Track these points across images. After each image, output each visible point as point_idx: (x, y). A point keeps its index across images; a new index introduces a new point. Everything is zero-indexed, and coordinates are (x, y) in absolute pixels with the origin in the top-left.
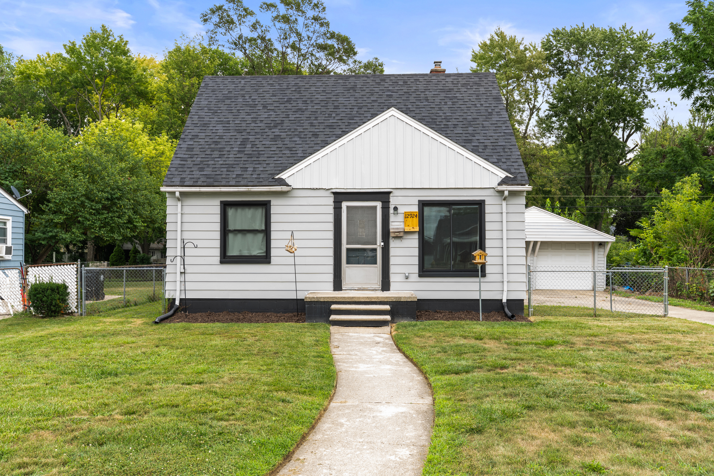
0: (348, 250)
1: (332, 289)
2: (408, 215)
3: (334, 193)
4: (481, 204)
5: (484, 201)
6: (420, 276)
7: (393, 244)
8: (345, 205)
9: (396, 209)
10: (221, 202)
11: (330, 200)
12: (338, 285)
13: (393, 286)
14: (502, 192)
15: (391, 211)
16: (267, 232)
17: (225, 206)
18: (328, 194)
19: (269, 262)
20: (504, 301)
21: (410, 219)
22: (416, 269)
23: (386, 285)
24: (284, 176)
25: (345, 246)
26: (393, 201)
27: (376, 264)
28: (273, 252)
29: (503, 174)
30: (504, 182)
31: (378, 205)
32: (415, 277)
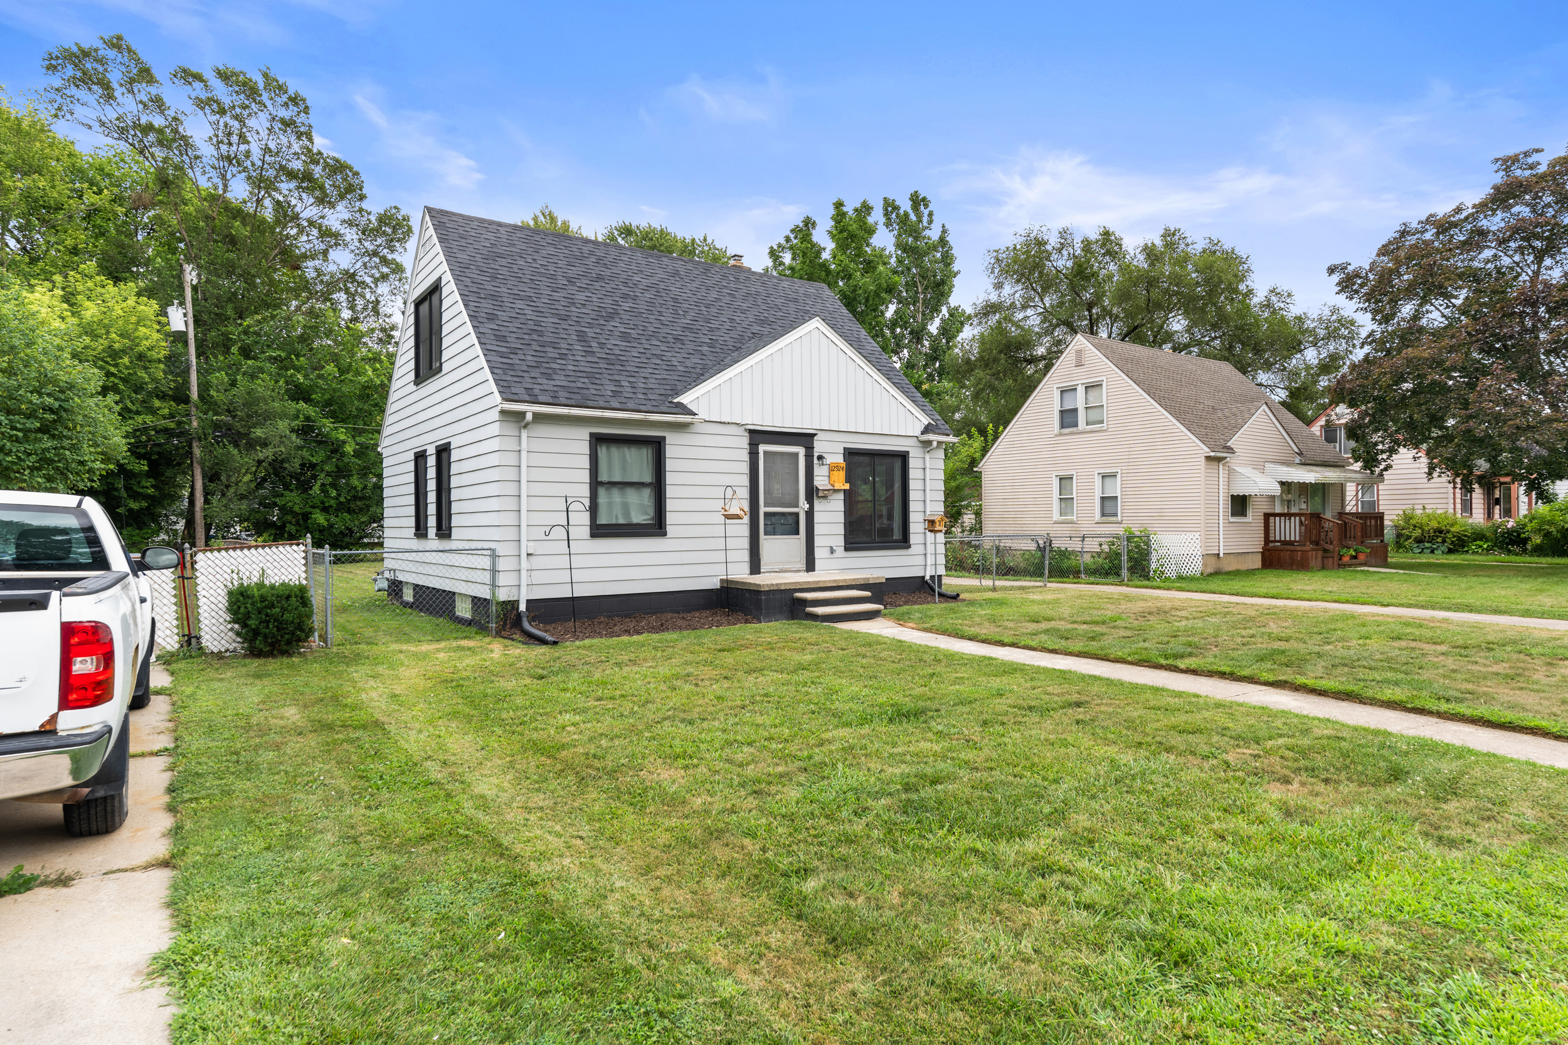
0: (766, 514)
1: (748, 571)
2: (833, 468)
3: (751, 432)
4: (904, 457)
5: (908, 452)
6: (846, 549)
7: (818, 505)
8: (762, 448)
9: (820, 458)
10: (591, 435)
11: (744, 442)
12: (755, 567)
13: (818, 564)
14: (928, 443)
15: (816, 461)
16: (658, 487)
17: (597, 440)
18: (740, 431)
19: (664, 534)
20: (927, 578)
21: (836, 473)
22: (841, 541)
23: (810, 566)
24: (686, 399)
25: (763, 509)
26: (819, 447)
27: (797, 533)
28: (670, 518)
29: (926, 420)
30: (927, 430)
31: (801, 451)
32: (840, 551)
